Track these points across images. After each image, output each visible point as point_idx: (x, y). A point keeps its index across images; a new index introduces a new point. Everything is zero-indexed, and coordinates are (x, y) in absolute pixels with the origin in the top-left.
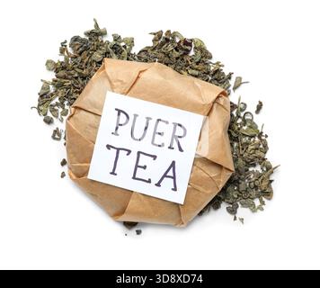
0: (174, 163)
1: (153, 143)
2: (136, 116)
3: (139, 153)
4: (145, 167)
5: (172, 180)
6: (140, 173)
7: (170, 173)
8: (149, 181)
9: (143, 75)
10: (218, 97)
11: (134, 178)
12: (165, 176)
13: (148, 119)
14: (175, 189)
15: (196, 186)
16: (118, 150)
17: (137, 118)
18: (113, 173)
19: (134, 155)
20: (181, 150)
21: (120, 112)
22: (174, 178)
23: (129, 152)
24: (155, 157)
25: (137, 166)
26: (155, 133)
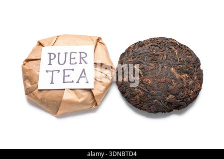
0: (84, 70)
1: (71, 64)
2: (59, 53)
6: (67, 79)
7: (83, 75)
8: (73, 82)
11: (64, 82)
12: (81, 77)
13: (66, 53)
16: (52, 71)
20: (86, 63)
21: (50, 54)
23: (59, 71)
24: (73, 70)
25: (64, 76)
26: (71, 59)
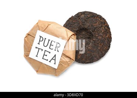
3: (45, 51)
4: (46, 56)
5: (54, 61)
9: (49, 26)
10: (71, 36)
14: (55, 64)
15: (62, 64)
17: (46, 40)
18: (37, 56)
19: (44, 51)
22: (55, 60)
